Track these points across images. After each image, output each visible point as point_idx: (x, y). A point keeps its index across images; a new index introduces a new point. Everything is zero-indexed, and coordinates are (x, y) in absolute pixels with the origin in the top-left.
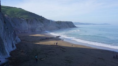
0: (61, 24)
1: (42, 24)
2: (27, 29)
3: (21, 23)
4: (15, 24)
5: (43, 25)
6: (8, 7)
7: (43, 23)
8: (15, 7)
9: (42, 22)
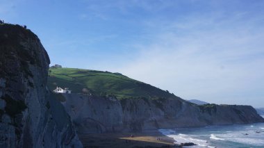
0: (215, 111)
1: (161, 111)
2: (121, 122)
3: (108, 108)
4: (95, 111)
5: (162, 113)
6: (91, 71)
7: (163, 110)
8: (107, 72)
9: (160, 106)
